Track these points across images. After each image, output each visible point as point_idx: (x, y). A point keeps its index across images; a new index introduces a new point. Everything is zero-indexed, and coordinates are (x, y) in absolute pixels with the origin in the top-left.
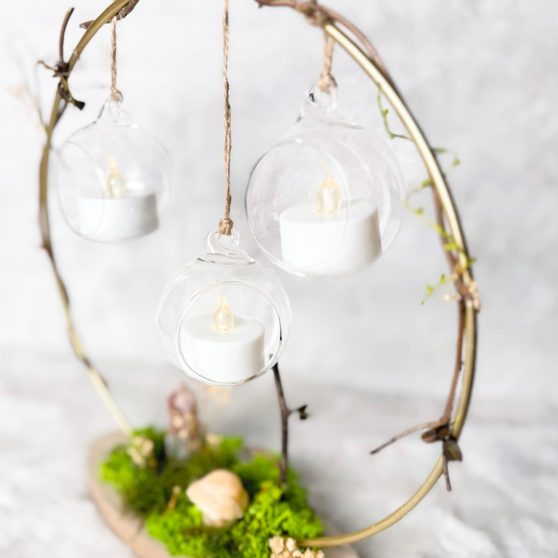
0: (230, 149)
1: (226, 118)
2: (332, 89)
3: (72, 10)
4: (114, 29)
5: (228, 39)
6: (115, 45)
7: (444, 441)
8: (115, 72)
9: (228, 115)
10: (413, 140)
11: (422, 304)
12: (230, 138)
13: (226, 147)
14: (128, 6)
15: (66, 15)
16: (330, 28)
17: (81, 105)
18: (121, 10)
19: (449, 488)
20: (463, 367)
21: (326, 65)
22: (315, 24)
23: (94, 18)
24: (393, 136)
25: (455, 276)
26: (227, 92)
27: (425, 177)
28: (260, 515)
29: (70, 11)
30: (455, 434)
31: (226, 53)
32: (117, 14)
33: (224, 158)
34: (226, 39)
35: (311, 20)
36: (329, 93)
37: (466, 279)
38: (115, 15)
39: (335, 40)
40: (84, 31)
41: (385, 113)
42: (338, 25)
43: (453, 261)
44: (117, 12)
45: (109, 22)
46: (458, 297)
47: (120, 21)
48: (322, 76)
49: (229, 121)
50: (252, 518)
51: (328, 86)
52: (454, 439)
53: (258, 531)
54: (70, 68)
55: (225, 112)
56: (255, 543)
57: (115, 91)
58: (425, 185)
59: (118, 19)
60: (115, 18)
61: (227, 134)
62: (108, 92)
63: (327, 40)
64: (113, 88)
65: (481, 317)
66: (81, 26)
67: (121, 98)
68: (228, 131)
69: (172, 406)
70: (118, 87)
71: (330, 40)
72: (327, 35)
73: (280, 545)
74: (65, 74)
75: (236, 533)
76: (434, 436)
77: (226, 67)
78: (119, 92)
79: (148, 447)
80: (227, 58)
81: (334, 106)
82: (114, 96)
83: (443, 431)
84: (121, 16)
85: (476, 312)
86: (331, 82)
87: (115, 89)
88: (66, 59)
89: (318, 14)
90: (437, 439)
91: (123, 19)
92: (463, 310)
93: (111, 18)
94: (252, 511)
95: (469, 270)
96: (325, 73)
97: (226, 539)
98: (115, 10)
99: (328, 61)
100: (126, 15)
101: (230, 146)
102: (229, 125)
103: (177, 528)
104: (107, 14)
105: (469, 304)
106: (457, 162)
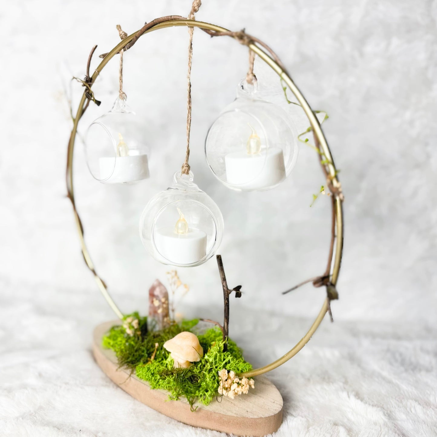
0: (190, 122)
1: (188, 103)
2: (254, 81)
3: (96, 46)
4: (121, 56)
5: (191, 57)
6: (122, 65)
7: (327, 285)
8: (122, 81)
9: (190, 102)
10: (302, 106)
11: (311, 206)
12: (191, 115)
13: (188, 120)
14: (131, 42)
15: (92, 50)
16: (252, 46)
17: (98, 103)
18: (126, 45)
19: (332, 320)
20: (336, 239)
21: (250, 68)
22: (243, 44)
23: (109, 51)
24: (290, 102)
25: (329, 181)
26: (190, 88)
27: (309, 126)
28: (211, 360)
29: (94, 47)
30: (333, 282)
31: (190, 66)
32: (124, 47)
33: (186, 127)
34: (190, 57)
35: (241, 42)
36: (252, 84)
37: (335, 183)
38: (123, 48)
39: (255, 52)
40: (102, 59)
41: (285, 89)
42: (257, 44)
43: (327, 173)
44: (124, 46)
45: (118, 53)
46: (331, 194)
47: (126, 51)
48: (248, 74)
49: (190, 105)
50: (207, 362)
51: (252, 80)
52: (333, 285)
53: (210, 370)
54: (92, 81)
55: (188, 100)
56: (208, 377)
57: (122, 92)
58: (309, 131)
59: (125, 50)
60: (123, 50)
61: (189, 113)
62: (117, 94)
63: (250, 54)
64: (121, 91)
65: (345, 204)
66: (100, 57)
67: (125, 97)
68: (189, 111)
69: (152, 295)
70: (124, 90)
71: (252, 53)
72: (251, 50)
73: (225, 375)
74: (90, 83)
75: (196, 371)
76: (321, 283)
77: (190, 74)
78: (124, 93)
79: (135, 323)
80: (190, 68)
81: (255, 91)
82: (121, 96)
83: (325, 280)
84: (127, 48)
85: (341, 201)
86: (254, 78)
87: (122, 91)
88: (91, 76)
89: (245, 38)
90: (323, 284)
91: (128, 50)
92: (334, 202)
93: (120, 50)
94: (206, 357)
95: (336, 177)
96: (250, 72)
97: (190, 374)
98: (123, 45)
99: (252, 66)
100: (130, 47)
101: (190, 120)
102: (190, 108)
103: (156, 371)
104: (118, 47)
105: (338, 199)
106: (327, 118)
